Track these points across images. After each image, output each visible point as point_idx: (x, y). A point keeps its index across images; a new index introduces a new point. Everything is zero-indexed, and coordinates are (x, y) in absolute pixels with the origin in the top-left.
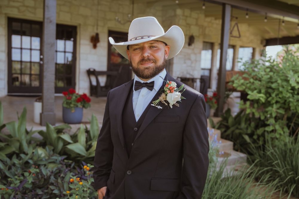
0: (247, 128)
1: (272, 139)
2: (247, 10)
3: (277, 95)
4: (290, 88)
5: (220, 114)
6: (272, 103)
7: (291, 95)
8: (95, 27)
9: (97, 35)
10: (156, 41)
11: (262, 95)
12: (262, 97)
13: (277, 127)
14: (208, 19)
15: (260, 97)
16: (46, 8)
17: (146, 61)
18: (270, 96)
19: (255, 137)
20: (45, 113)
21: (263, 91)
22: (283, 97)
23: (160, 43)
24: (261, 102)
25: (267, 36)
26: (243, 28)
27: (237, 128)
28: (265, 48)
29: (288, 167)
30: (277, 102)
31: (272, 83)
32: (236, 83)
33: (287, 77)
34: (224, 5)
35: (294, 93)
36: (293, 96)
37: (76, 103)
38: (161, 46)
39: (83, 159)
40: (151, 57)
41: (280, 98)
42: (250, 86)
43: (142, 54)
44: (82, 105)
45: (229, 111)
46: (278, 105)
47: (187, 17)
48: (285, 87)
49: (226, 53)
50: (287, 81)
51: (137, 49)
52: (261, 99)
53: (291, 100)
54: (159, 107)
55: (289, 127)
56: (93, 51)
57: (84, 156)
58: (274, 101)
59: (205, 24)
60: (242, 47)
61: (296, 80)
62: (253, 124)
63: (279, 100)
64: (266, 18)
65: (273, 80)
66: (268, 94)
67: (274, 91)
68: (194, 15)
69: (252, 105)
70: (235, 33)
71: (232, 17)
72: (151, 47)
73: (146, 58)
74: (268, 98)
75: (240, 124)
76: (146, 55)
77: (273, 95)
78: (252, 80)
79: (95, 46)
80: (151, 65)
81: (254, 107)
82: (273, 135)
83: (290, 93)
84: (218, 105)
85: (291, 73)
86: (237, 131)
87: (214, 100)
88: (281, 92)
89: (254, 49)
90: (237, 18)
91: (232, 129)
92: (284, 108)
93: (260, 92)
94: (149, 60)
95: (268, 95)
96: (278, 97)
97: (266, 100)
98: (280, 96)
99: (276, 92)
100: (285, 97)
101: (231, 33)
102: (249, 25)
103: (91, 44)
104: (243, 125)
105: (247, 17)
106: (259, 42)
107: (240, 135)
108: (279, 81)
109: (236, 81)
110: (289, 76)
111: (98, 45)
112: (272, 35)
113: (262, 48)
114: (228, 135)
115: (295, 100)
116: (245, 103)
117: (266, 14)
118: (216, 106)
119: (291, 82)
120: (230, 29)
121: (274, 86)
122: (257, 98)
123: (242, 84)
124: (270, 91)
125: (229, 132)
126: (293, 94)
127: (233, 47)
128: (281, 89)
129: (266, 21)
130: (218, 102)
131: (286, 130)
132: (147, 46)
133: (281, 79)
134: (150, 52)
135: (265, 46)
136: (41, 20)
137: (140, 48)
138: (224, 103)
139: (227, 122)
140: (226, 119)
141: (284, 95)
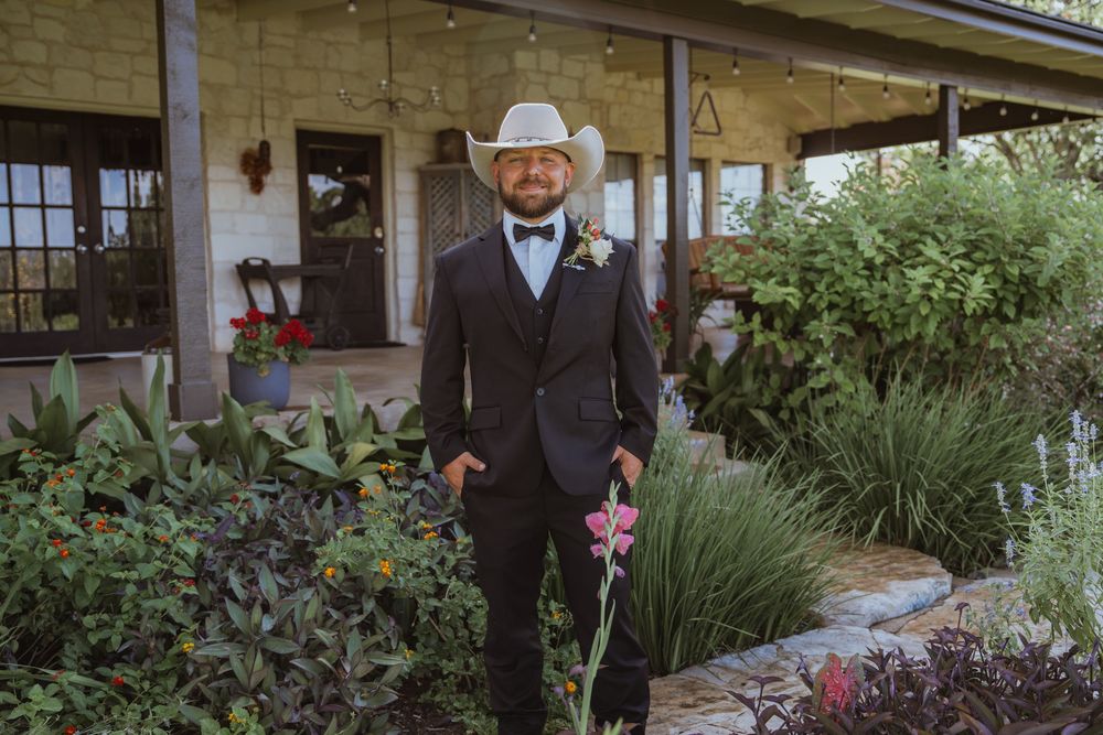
0: (760, 392)
1: (828, 411)
2: (735, 51)
3: (829, 286)
4: (861, 264)
5: (679, 362)
6: (819, 309)
7: (864, 283)
8: (256, 121)
9: (265, 146)
10: (553, 149)
11: (791, 289)
12: (792, 295)
13: (839, 376)
14: (616, 79)
15: (788, 294)
16: (169, 76)
17: (532, 182)
18: (814, 290)
19: (785, 415)
20: (186, 383)
21: (793, 278)
22: (848, 290)
23: (559, 155)
24: (791, 312)
25: (805, 126)
26: (728, 101)
27: (733, 394)
28: (801, 162)
29: (867, 466)
30: (831, 306)
31: (815, 253)
32: (719, 263)
33: (851, 234)
34: (667, 40)
35: (873, 276)
36: (871, 286)
37: (273, 350)
38: (560, 160)
39: (335, 484)
40: (542, 177)
41: (837, 293)
42: (758, 268)
43: (525, 170)
44: (289, 353)
45: (706, 349)
46: (836, 314)
47: (548, 74)
48: (849, 262)
49: (685, 182)
50: (853, 245)
51: (516, 160)
52: (790, 299)
53: (865, 294)
54: (579, 267)
55: (869, 374)
56: (253, 199)
57: (336, 479)
58: (823, 305)
59: (609, 95)
60: (727, 163)
61: (874, 242)
62: (775, 379)
63: (836, 299)
64: (790, 73)
65: (818, 247)
66: (806, 285)
67: (823, 278)
68: (573, 67)
69: (767, 324)
70: (705, 121)
71: (694, 76)
72: (543, 160)
73: (532, 179)
74: (808, 296)
75: (739, 383)
76: (533, 171)
77: (821, 288)
78: (761, 252)
79: (257, 186)
80: (541, 192)
81: (772, 328)
82: (828, 401)
83: (861, 276)
84: (673, 335)
85: (861, 222)
86: (734, 402)
87: (660, 322)
88: (841, 278)
89: (766, 168)
90: (707, 78)
91: (718, 399)
92: (851, 322)
93: (785, 283)
94: (537, 181)
95: (807, 290)
96: (832, 290)
97: (804, 303)
98: (839, 288)
99: (827, 279)
100: (851, 289)
101: (693, 124)
102: (746, 92)
103: (245, 179)
104: (749, 385)
105: (736, 72)
106: (781, 144)
107: (743, 409)
108: (832, 247)
109: (717, 259)
110: (856, 230)
111: (267, 179)
112: (818, 120)
113: (792, 164)
114: (709, 419)
115: (877, 296)
116: (748, 319)
117: (790, 60)
118: (667, 338)
119: (860, 248)
120: (691, 110)
121: (819, 261)
122: (779, 299)
123: (737, 266)
124: (811, 276)
125: (711, 408)
126: (870, 278)
127: (701, 164)
128: (838, 268)
129: (790, 80)
130: (671, 325)
131: (863, 383)
132: (536, 155)
133: (838, 243)
134: (540, 167)
135: (801, 156)
136: (156, 113)
137: (521, 159)
138: (692, 331)
139: (704, 383)
140: (698, 374)
141: (848, 284)
